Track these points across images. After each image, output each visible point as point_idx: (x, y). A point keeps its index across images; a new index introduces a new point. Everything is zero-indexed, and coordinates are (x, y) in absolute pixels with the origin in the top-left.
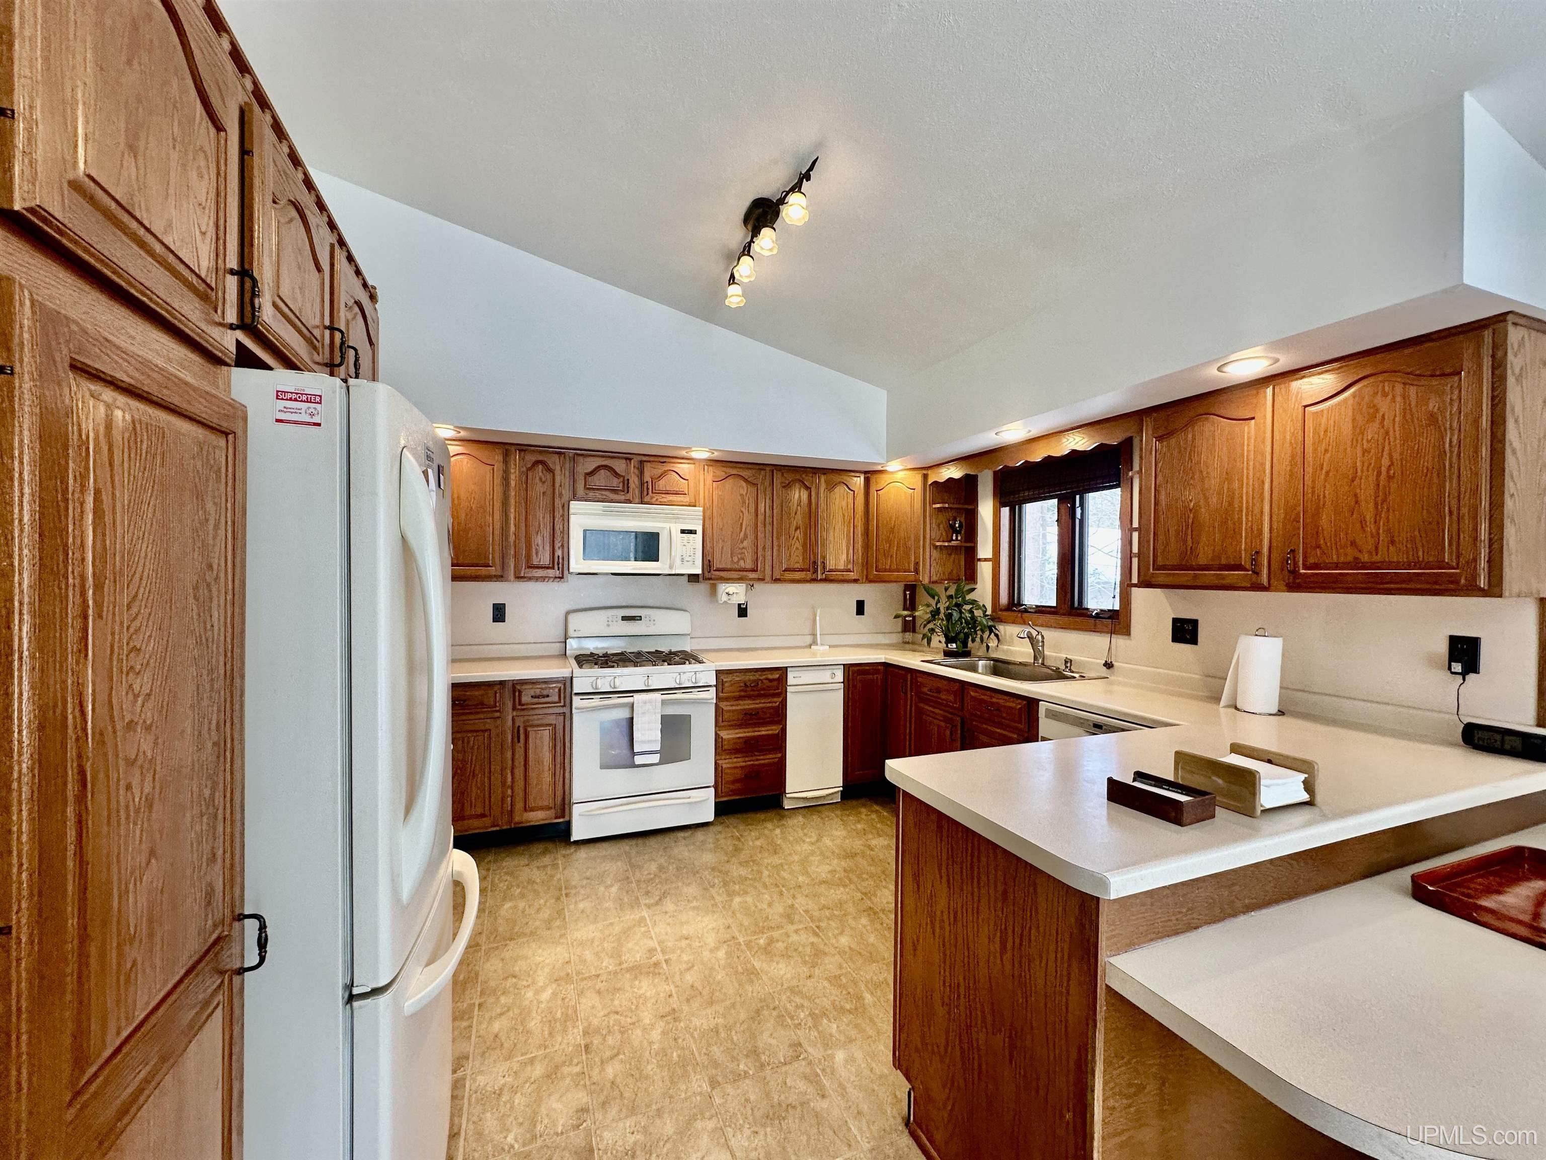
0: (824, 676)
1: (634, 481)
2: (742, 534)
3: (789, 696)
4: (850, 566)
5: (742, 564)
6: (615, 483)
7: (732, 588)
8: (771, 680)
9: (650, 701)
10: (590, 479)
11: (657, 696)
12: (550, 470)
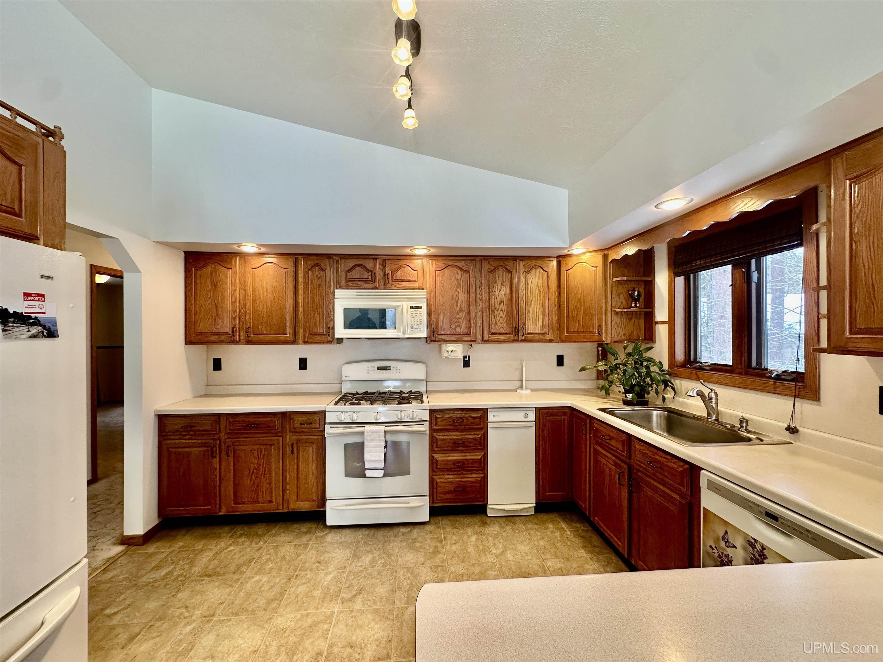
0: (519, 416)
1: (379, 274)
2: (458, 308)
3: (490, 432)
4: (545, 330)
5: (458, 330)
6: (366, 275)
7: (451, 347)
8: (474, 418)
9: (376, 432)
10: (348, 274)
11: (382, 428)
12: (323, 270)
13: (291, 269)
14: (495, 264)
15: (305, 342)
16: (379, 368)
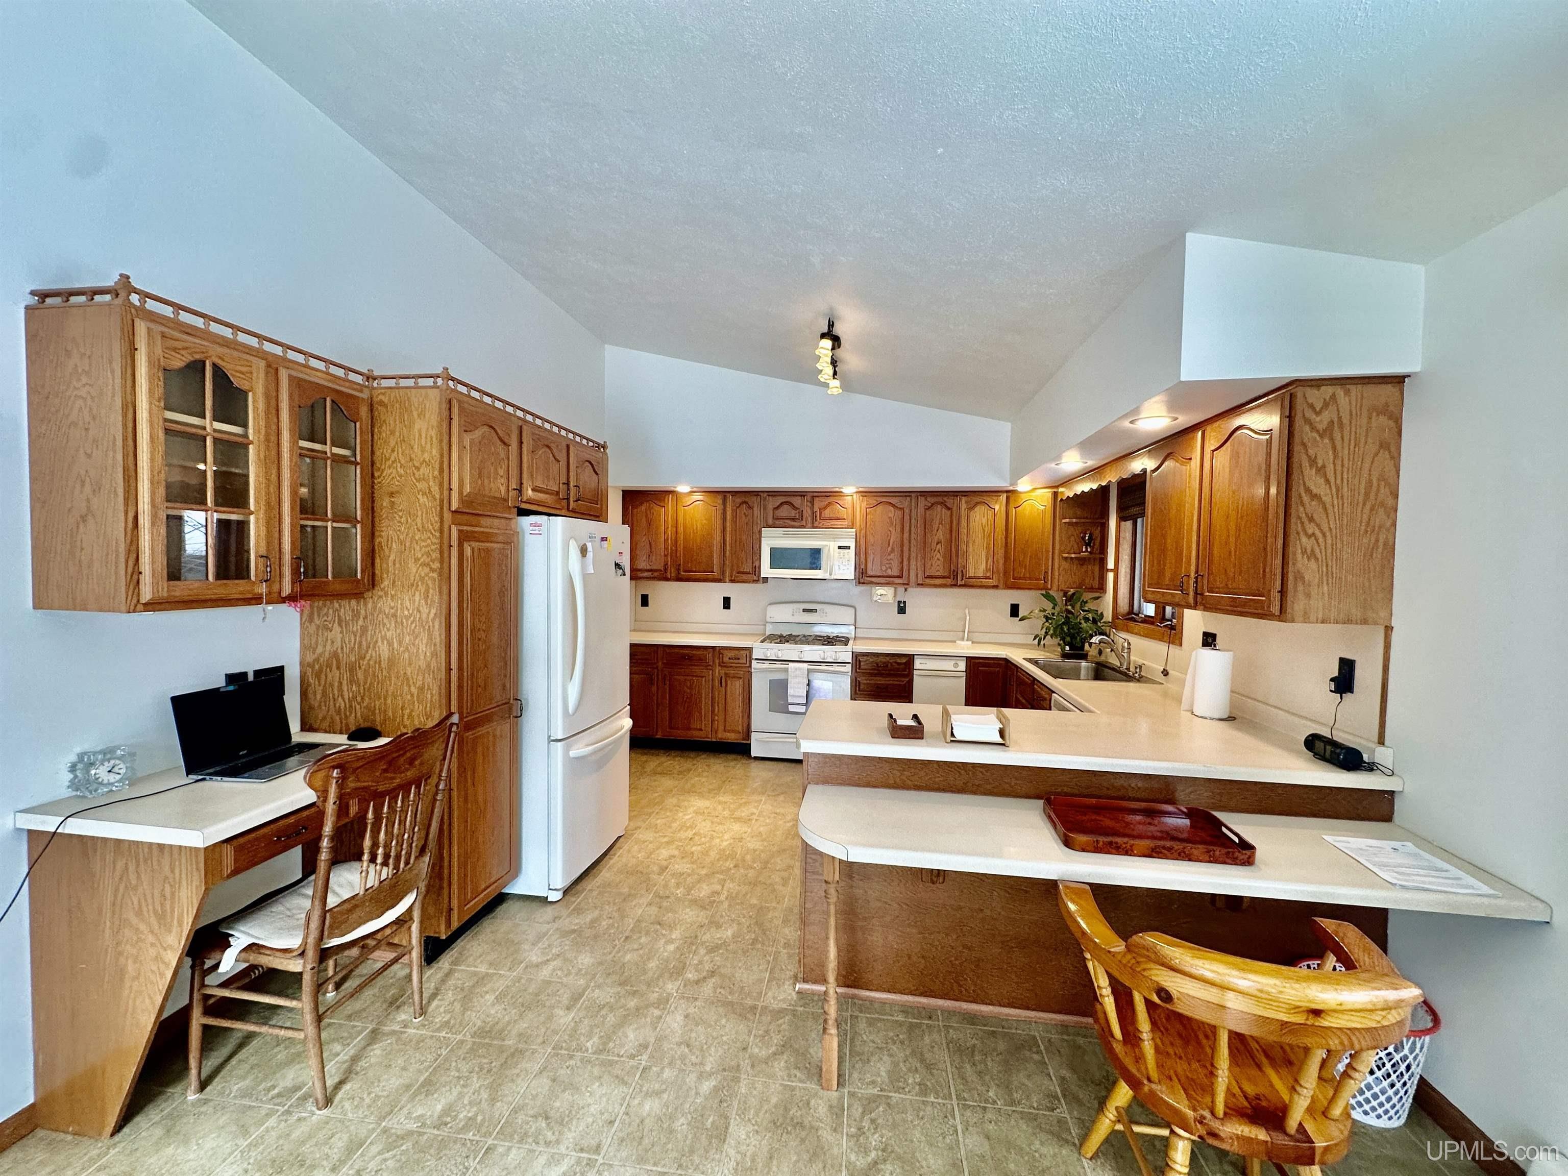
0: (948, 665)
1: (807, 512)
2: (889, 549)
3: (916, 680)
4: (988, 574)
5: (889, 572)
6: (793, 513)
7: (880, 590)
8: (899, 664)
9: (800, 669)
10: (776, 512)
11: (805, 665)
12: (750, 508)
13: (721, 507)
14: (932, 500)
15: (732, 581)
16: (804, 610)
